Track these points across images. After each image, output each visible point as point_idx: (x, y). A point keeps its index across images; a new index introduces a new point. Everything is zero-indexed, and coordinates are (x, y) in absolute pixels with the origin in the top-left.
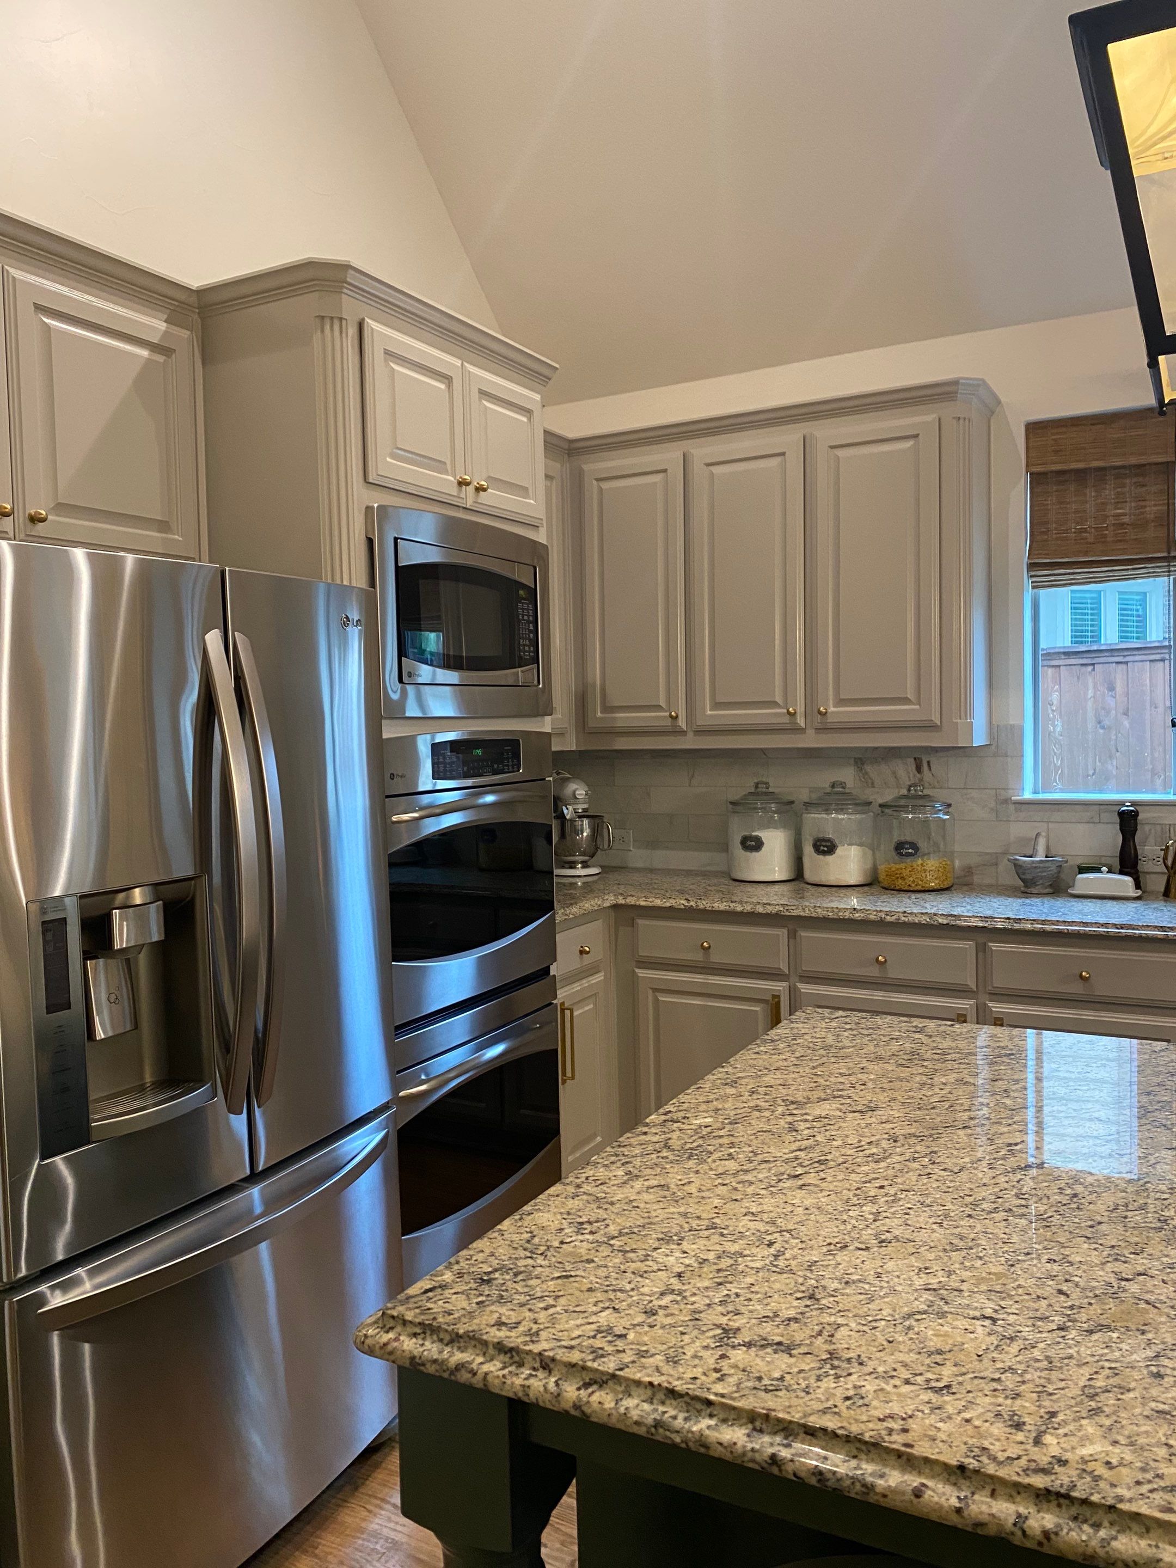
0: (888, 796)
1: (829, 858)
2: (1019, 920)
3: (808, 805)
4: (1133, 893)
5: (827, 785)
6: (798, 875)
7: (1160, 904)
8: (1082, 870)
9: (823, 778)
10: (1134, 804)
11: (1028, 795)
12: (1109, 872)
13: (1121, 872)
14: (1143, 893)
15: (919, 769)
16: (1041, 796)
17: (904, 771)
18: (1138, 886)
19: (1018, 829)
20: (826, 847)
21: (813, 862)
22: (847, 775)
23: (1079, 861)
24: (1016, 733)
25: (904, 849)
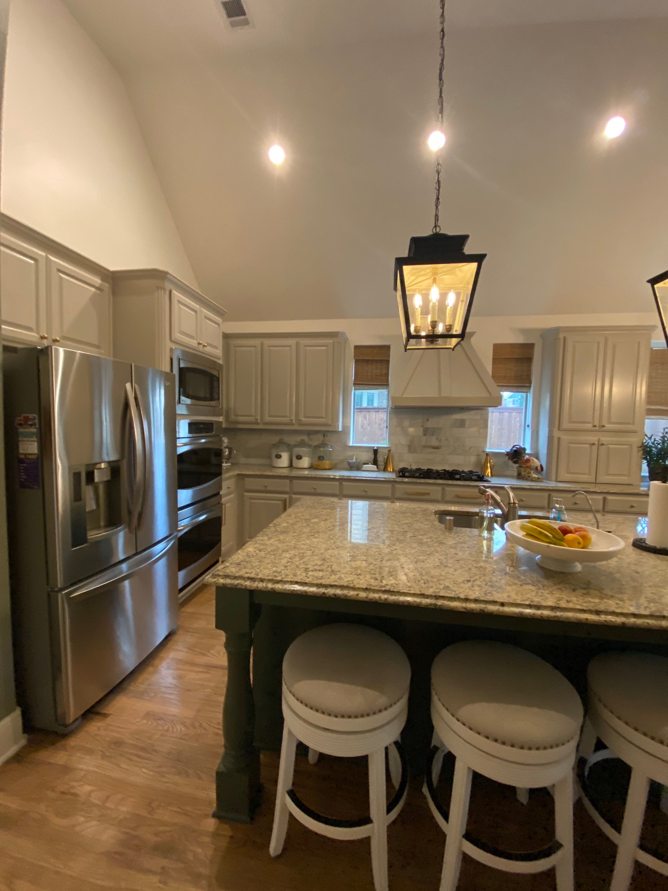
0: (316, 443)
1: (300, 461)
2: (350, 476)
3: (295, 446)
4: (376, 470)
5: (299, 440)
6: (291, 466)
7: (383, 472)
8: (364, 464)
9: (299, 438)
10: (377, 447)
11: (351, 444)
12: (371, 464)
13: (374, 464)
14: (379, 470)
15: (324, 437)
16: (355, 445)
17: (320, 437)
18: (377, 468)
19: (349, 453)
20: (299, 457)
21: (296, 463)
22: (305, 438)
23: (363, 462)
24: (349, 427)
25: (321, 458)
